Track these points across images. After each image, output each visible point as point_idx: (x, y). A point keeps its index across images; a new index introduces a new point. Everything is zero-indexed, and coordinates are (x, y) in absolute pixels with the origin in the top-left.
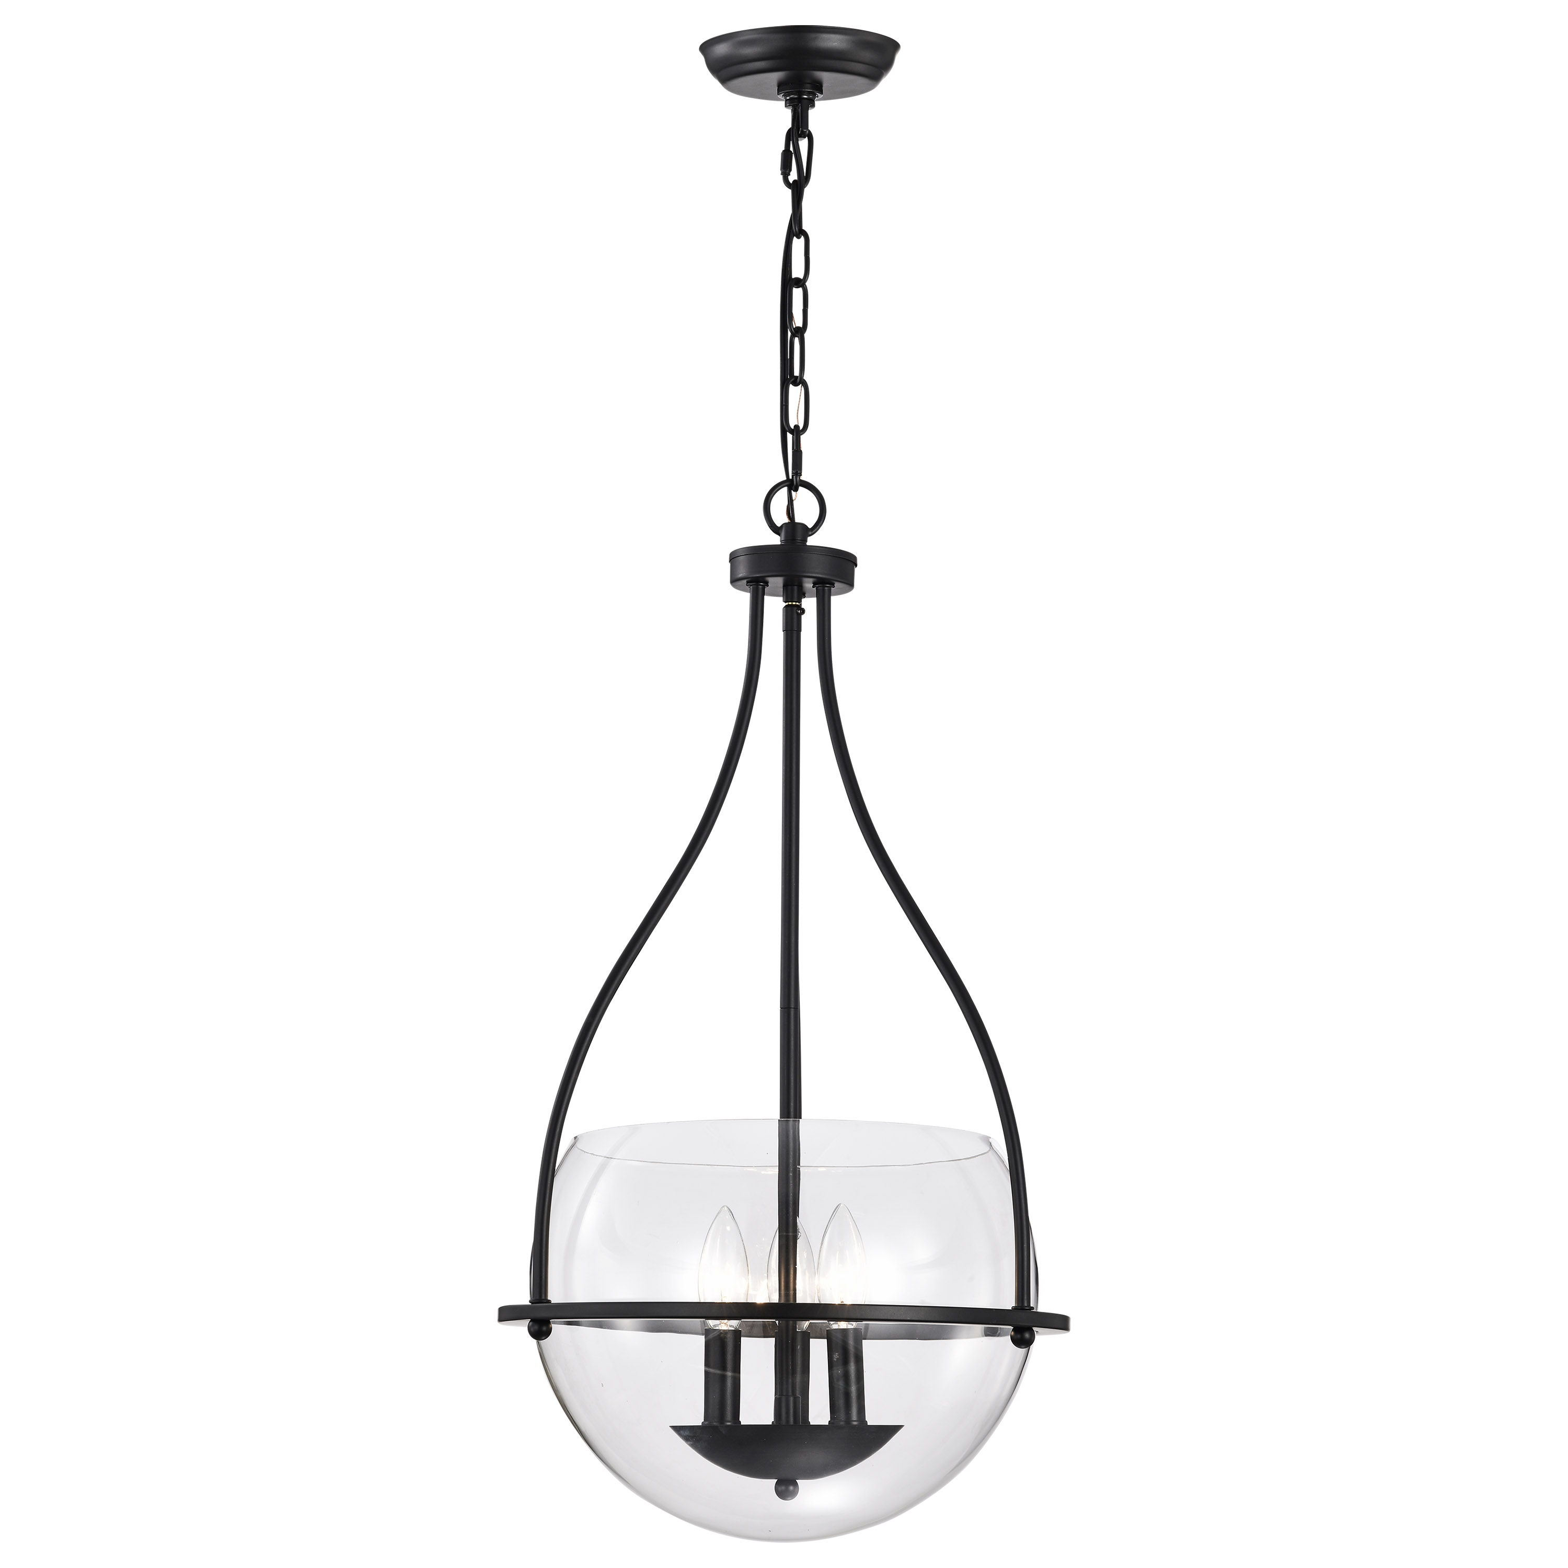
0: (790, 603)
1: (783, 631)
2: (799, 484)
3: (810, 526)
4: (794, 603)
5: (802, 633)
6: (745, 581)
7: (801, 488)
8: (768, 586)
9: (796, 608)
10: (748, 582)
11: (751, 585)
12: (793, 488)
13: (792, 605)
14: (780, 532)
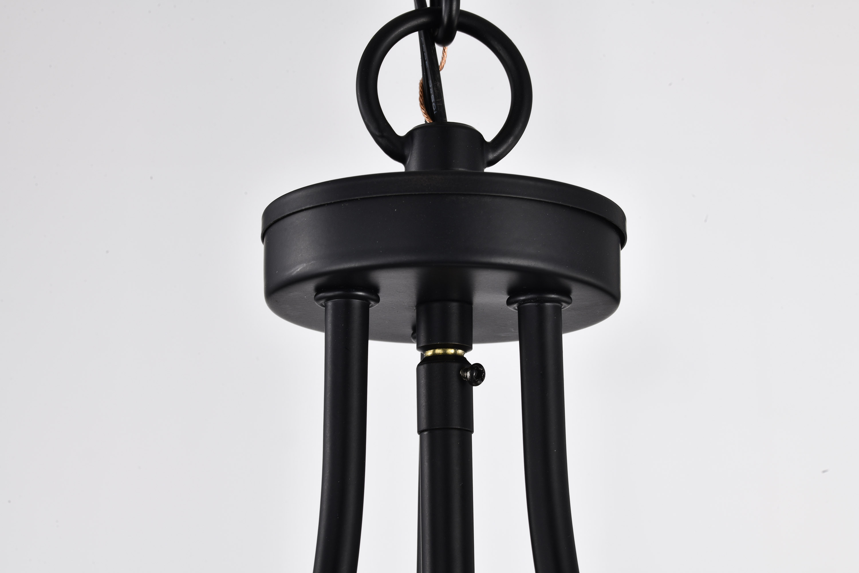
0: (439, 351)
1: (420, 432)
2: (456, 23)
3: (489, 136)
4: (451, 351)
5: (475, 437)
6: (310, 287)
7: (460, 36)
8: (377, 300)
9: (455, 366)
10: (319, 290)
11: (328, 299)
12: (440, 32)
13: (445, 356)
14: (406, 152)
